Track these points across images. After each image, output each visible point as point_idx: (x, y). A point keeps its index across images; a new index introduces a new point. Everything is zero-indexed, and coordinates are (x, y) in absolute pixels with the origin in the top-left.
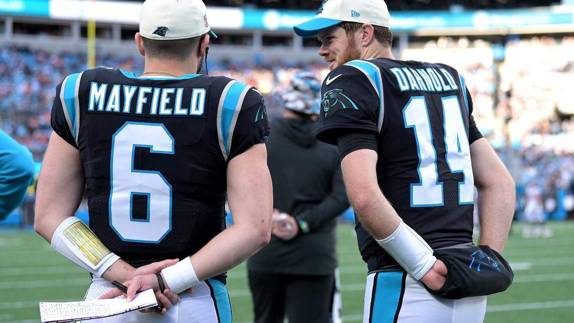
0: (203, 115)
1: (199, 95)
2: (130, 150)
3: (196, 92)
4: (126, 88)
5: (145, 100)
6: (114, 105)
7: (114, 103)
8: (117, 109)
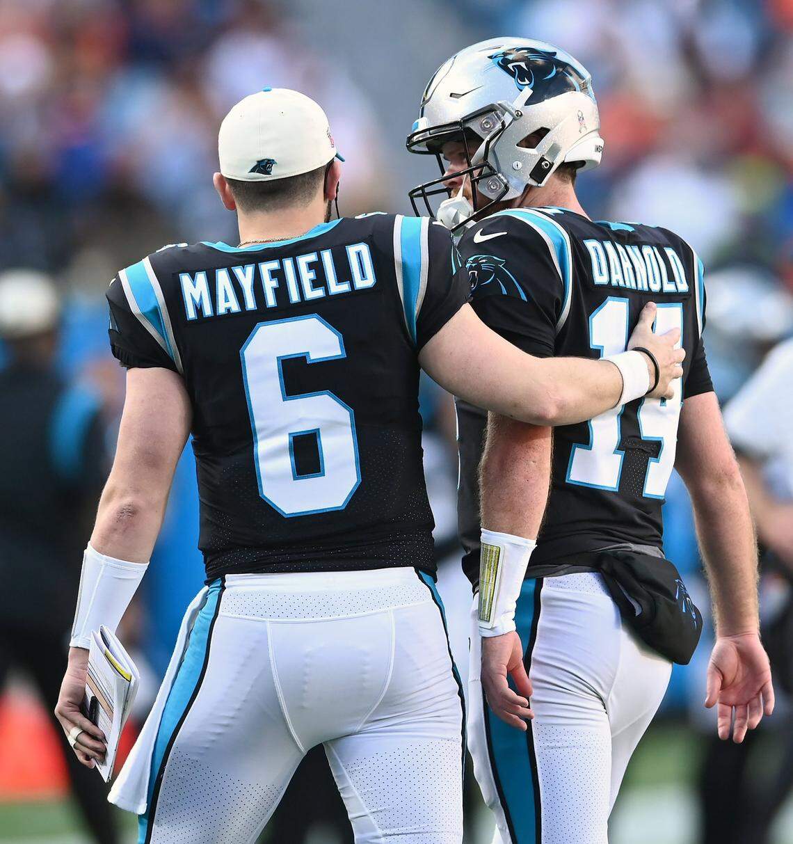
0: (375, 285)
1: (359, 254)
2: (274, 367)
3: (352, 251)
4: (238, 271)
5: (274, 283)
6: (227, 303)
7: (227, 300)
8: (235, 308)
